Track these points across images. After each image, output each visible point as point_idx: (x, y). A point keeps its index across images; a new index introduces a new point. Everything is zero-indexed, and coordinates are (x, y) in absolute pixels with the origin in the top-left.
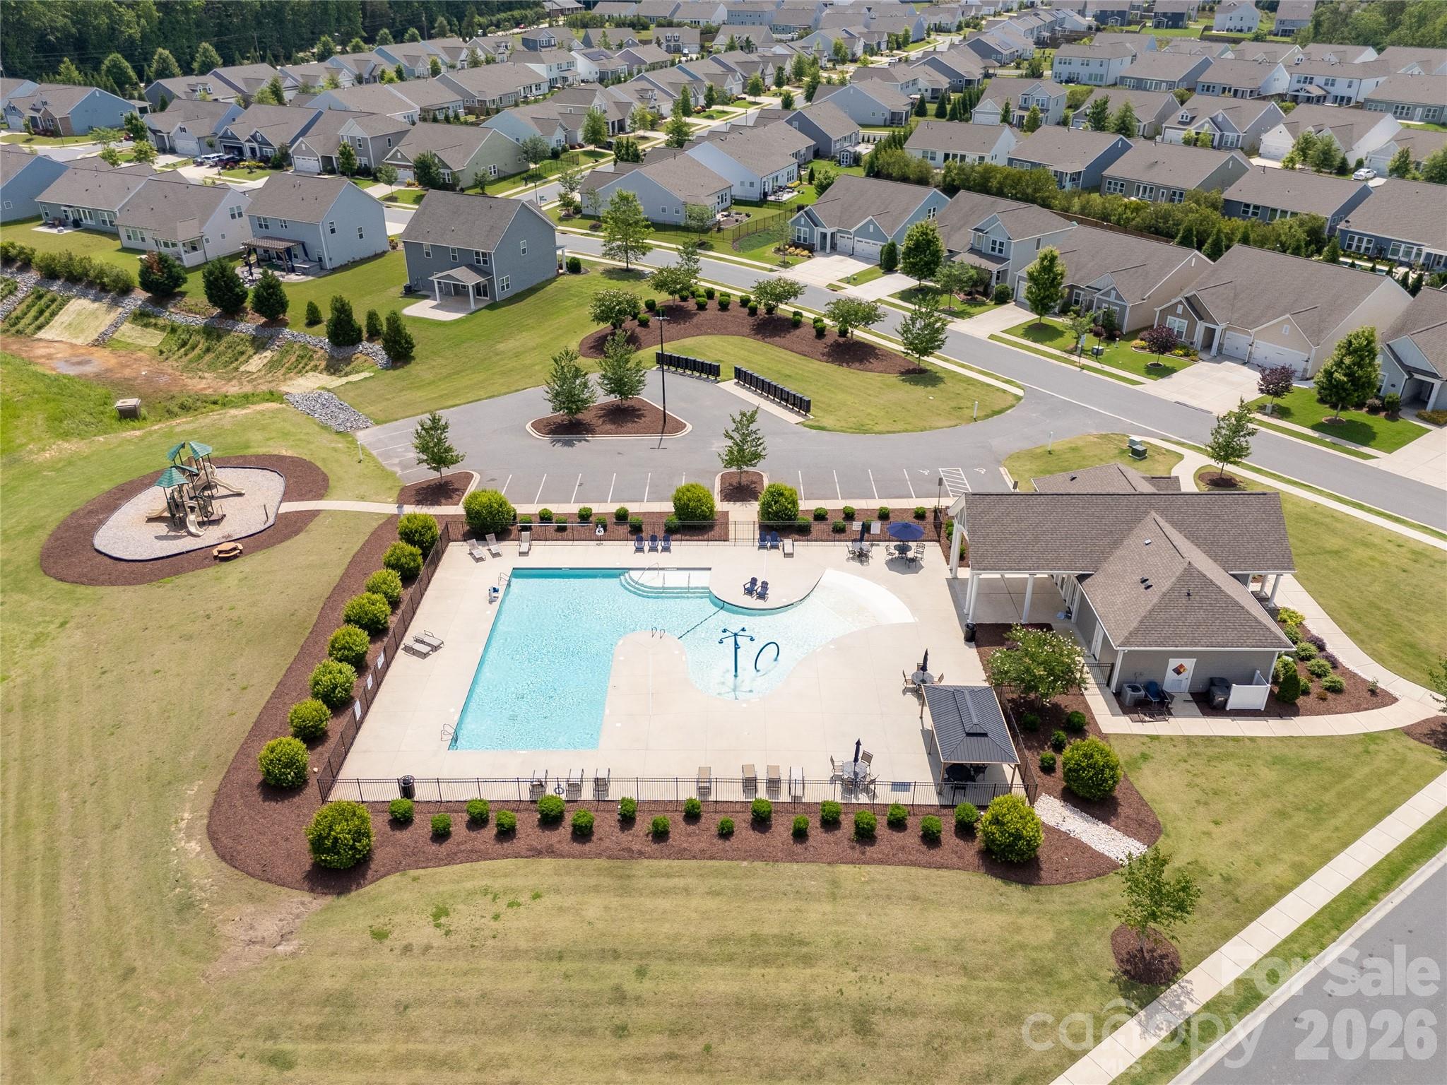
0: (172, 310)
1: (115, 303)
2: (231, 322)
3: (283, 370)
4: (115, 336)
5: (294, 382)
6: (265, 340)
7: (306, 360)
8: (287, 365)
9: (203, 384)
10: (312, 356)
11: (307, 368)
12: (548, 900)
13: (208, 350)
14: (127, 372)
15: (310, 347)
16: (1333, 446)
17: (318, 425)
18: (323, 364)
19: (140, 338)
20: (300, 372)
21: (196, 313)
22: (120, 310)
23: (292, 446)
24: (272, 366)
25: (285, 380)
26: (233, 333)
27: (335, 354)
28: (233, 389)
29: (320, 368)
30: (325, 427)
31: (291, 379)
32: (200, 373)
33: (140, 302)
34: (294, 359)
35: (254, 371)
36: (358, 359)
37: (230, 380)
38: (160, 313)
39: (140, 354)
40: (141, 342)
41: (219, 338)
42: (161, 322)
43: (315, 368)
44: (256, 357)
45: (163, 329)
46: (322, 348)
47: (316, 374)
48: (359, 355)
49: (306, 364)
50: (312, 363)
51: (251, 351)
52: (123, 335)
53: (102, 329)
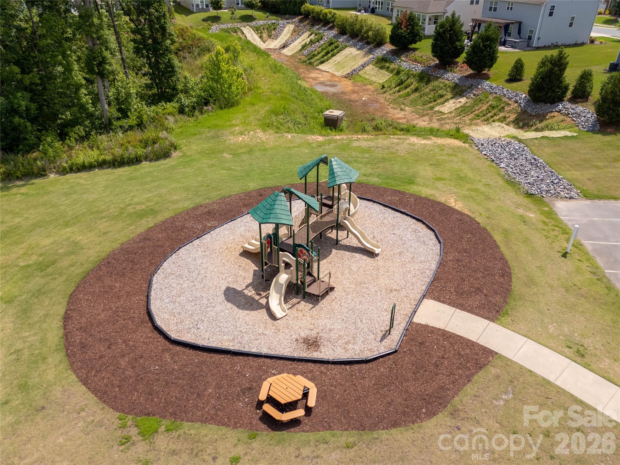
0: (403, 59)
1: (370, 52)
2: (442, 71)
3: (471, 116)
4: (360, 73)
5: (479, 128)
6: (464, 88)
7: (495, 111)
8: (477, 112)
9: (401, 115)
10: (503, 108)
11: (495, 118)
13: (416, 90)
14: (354, 97)
15: (504, 99)
17: (503, 177)
18: (513, 117)
19: (375, 76)
20: (487, 120)
21: (419, 63)
22: (371, 56)
23: (465, 197)
24: (463, 111)
25: (471, 125)
26: (440, 80)
27: (529, 110)
28: (422, 123)
29: (508, 120)
30: (511, 183)
31: (476, 125)
32: (403, 106)
33: (385, 52)
34: (485, 108)
35: (446, 112)
36: (555, 117)
37: (423, 116)
38: (395, 60)
39: (369, 87)
40: (374, 79)
41: (428, 82)
42: (392, 66)
43: (503, 119)
44: (451, 101)
45: (392, 72)
46: (516, 102)
47: (503, 125)
48: (556, 114)
49: (495, 115)
50: (502, 115)
51: (449, 95)
52: (365, 73)
53: (355, 67)
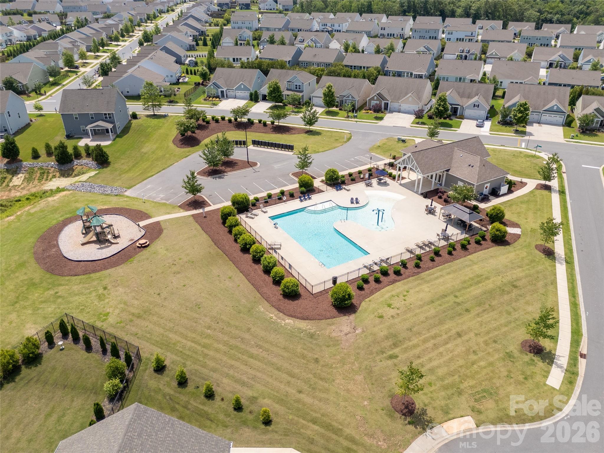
3: (36, 181)
5: (47, 184)
6: (15, 169)
7: (46, 174)
8: (37, 178)
10: (48, 172)
12: (412, 291)
15: (44, 168)
16: (445, 129)
20: (47, 179)
23: (103, 204)
24: (28, 180)
25: (41, 184)
27: (62, 168)
29: (57, 176)
30: (107, 195)
31: (44, 183)
34: (38, 175)
35: (19, 184)
43: (54, 176)
44: (15, 178)
46: (52, 167)
47: (57, 179)
49: (47, 176)
50: (51, 175)
51: (9, 176)
